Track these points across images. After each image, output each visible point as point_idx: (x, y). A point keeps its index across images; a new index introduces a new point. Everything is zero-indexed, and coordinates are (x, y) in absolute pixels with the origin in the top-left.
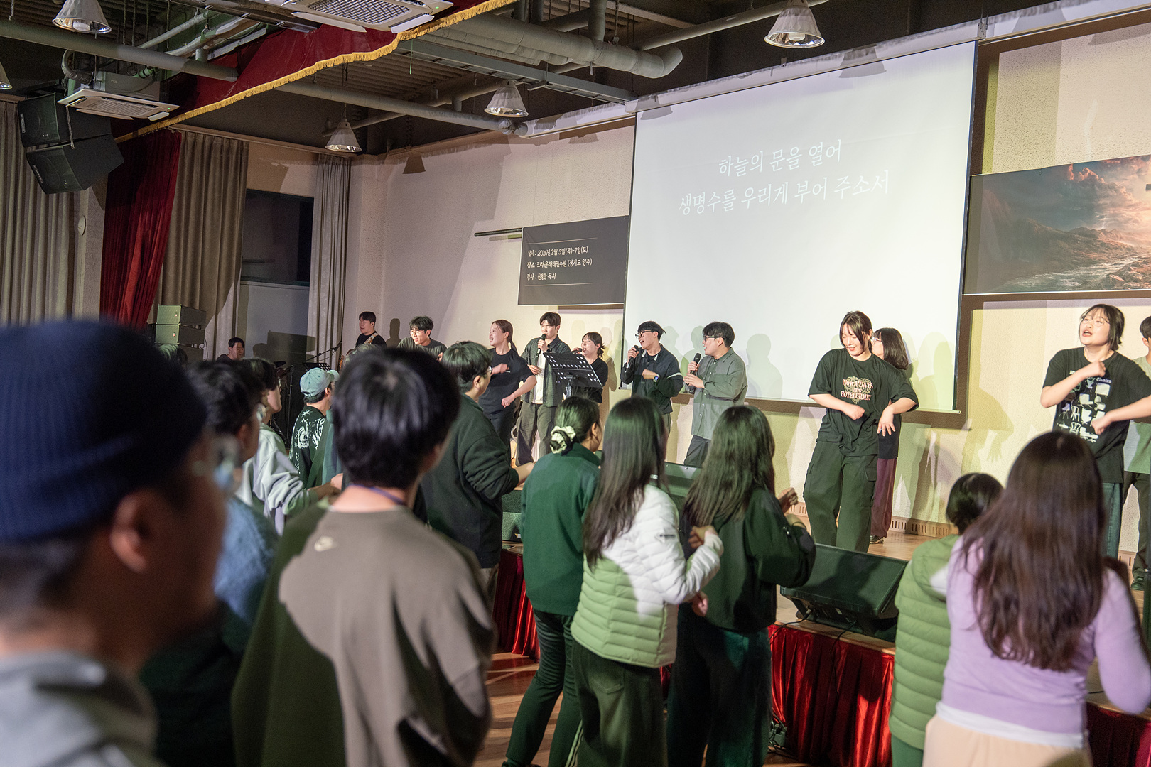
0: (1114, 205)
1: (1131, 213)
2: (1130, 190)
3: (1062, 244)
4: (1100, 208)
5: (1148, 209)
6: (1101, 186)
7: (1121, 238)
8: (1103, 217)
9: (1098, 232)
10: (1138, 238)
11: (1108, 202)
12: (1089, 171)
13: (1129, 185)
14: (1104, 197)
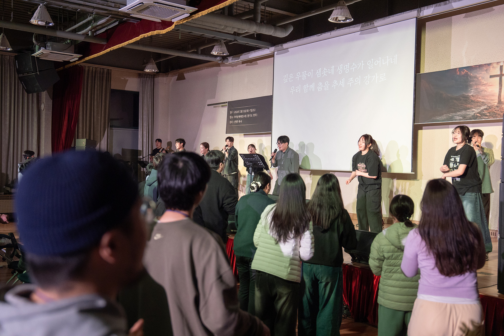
0: (476, 85)
2: (483, 78)
3: (455, 101)
4: (471, 86)
5: (491, 86)
6: (471, 77)
7: (480, 98)
8: (471, 90)
9: (470, 96)
10: (486, 98)
11: (474, 83)
12: (465, 70)
13: (483, 76)
14: (472, 81)
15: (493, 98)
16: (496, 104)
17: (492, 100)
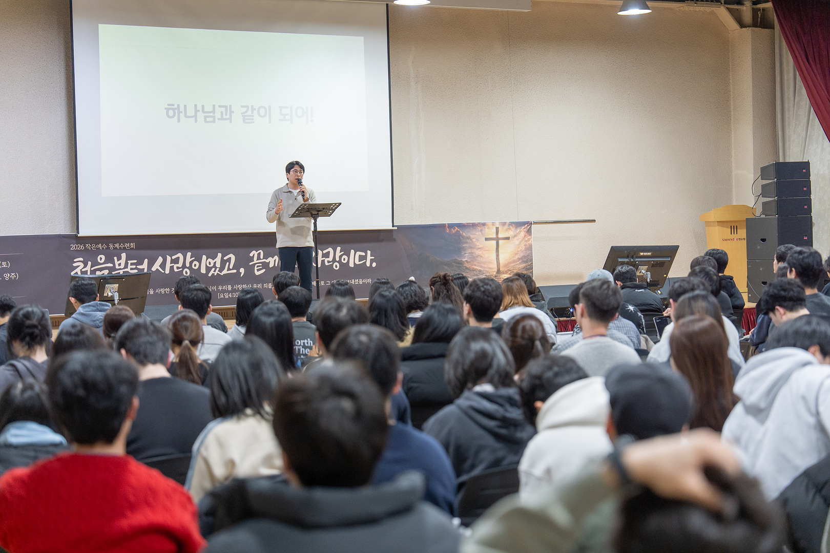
0: (471, 248)
1: (479, 252)
2: (477, 240)
3: (446, 267)
4: (464, 249)
5: (487, 250)
6: (463, 237)
7: (475, 265)
8: (466, 254)
9: (464, 262)
10: (483, 265)
11: (467, 246)
12: (457, 228)
13: (476, 237)
14: (465, 243)
15: (491, 266)
16: (495, 273)
17: (490, 268)
